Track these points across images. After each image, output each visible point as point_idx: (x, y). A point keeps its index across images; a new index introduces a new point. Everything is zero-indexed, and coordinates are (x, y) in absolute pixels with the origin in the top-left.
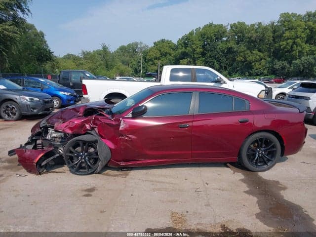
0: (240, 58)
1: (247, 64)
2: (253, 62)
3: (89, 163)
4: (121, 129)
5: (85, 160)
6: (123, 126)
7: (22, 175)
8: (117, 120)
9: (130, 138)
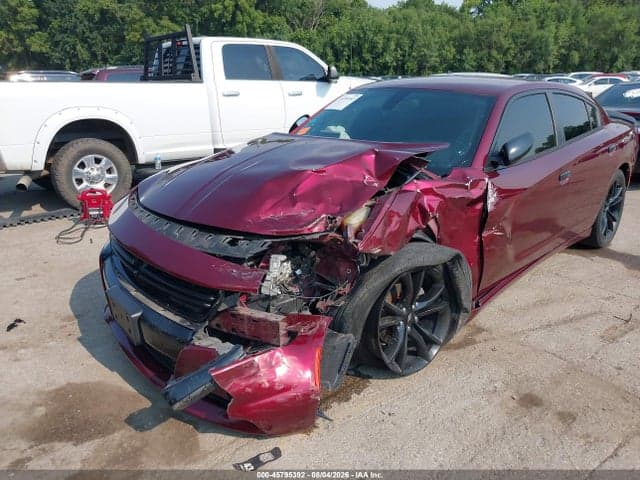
3: (427, 332)
4: (490, 208)
5: (414, 325)
6: (492, 199)
7: (261, 458)
8: (475, 185)
9: (502, 230)
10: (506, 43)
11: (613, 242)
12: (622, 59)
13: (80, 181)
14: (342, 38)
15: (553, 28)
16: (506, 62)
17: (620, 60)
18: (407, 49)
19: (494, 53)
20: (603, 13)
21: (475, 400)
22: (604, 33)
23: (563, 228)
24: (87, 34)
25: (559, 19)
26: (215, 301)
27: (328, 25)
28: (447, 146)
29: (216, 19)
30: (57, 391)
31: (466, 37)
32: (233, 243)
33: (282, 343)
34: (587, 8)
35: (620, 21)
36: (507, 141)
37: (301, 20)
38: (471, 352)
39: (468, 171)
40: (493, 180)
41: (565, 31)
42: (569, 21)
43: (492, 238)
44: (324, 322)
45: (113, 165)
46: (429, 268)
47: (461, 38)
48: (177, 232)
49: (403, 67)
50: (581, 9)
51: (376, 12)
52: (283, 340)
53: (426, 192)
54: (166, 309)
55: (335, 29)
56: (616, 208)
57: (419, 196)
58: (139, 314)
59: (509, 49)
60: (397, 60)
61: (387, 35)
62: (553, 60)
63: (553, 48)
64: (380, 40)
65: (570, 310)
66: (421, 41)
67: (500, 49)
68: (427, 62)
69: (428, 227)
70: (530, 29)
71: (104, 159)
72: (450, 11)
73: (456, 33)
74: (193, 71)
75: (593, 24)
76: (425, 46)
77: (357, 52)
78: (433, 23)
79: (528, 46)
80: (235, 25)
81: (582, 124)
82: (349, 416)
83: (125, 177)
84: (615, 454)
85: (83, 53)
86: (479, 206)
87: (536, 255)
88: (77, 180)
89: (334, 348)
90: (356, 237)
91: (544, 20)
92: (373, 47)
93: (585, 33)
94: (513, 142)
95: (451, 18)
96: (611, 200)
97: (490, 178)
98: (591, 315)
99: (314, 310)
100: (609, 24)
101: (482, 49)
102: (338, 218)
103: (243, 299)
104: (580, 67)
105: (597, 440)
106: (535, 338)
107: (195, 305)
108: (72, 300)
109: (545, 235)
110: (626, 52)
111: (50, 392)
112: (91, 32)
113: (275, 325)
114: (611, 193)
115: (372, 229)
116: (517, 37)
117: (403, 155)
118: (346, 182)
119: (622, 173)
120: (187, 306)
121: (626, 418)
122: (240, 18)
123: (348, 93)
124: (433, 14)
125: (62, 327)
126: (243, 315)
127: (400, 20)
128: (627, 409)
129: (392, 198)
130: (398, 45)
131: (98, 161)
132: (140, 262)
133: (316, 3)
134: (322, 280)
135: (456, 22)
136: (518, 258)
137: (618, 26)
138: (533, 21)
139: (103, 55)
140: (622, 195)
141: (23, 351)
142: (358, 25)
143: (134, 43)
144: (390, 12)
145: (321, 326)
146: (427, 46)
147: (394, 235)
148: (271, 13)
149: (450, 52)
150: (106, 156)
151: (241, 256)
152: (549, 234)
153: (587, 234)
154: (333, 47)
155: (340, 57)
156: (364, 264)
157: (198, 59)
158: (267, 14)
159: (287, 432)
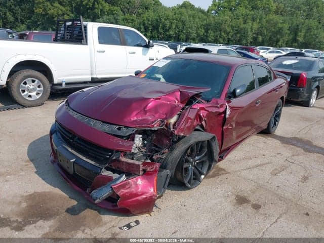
0: (39, 11)
1: (48, 18)
2: (56, 16)
3: (200, 169)
4: (227, 117)
5: (195, 166)
6: (228, 112)
7: (131, 224)
8: (222, 106)
9: (232, 126)
10: (228, 29)
11: (276, 131)
12: (281, 41)
13: (24, 91)
14: (149, 20)
15: (250, 24)
16: (228, 38)
17: (281, 42)
18: (181, 28)
19: (223, 34)
20: (273, 19)
21: (220, 200)
22: (274, 28)
23: (256, 125)
24: (13, 7)
25: (253, 20)
26: (111, 155)
27: (142, 13)
28: (210, 89)
29: (83, 5)
30: (30, 195)
31: (209, 25)
32: (119, 129)
33: (140, 174)
34: (266, 15)
35: (281, 23)
36: (235, 87)
37: (128, 10)
38: (217, 179)
39: (219, 100)
40: (229, 104)
41: (256, 26)
42: (258, 21)
43: (227, 129)
44: (157, 165)
45: (41, 84)
46: (203, 142)
47: (207, 25)
48: (92, 123)
49: (178, 37)
50: (264, 16)
51: (166, 9)
52: (141, 173)
53: (202, 109)
54: (87, 158)
55: (145, 16)
56: (277, 116)
57: (199, 111)
58: (74, 160)
59: (230, 32)
60: (176, 34)
61: (171, 20)
62: (250, 39)
63: (250, 34)
64: (168, 23)
65: (258, 162)
66: (188, 25)
67: (225, 32)
68: (191, 36)
69: (202, 124)
70: (240, 24)
71: (37, 81)
72: (202, 11)
73: (205, 22)
74: (83, 39)
75: (269, 23)
76: (189, 28)
77: (156, 28)
78: (194, 17)
79: (238, 32)
80: (94, 9)
81: (264, 76)
82: (167, 207)
83: (47, 90)
84: (276, 221)
85: (10, 17)
86: (223, 115)
87: (244, 137)
88: (22, 90)
89: (161, 176)
90: (173, 128)
91: (246, 19)
92: (164, 26)
93: (265, 28)
94: (238, 88)
95: (203, 15)
96: (276, 112)
97: (228, 103)
98: (267, 164)
99: (152, 160)
100: (276, 24)
101: (217, 32)
102: (166, 121)
103: (122, 154)
104: (262, 44)
105: (269, 216)
106: (244, 173)
107: (102, 157)
108: (28, 152)
109: (248, 128)
110: (284, 38)
111: (26, 196)
112: (15, 6)
113: (138, 166)
114: (276, 109)
115: (180, 125)
116: (233, 27)
117: (192, 93)
118: (168, 104)
119: (281, 100)
120: (98, 157)
121: (281, 207)
122: (97, 6)
123: (163, 59)
124: (194, 12)
125: (26, 165)
126: (123, 161)
127: (178, 14)
128: (281, 204)
129: (188, 110)
130: (177, 26)
131: (33, 81)
132: (74, 136)
133: (136, 1)
134: (156, 146)
135: (205, 17)
136: (238, 137)
137: (280, 26)
138: (241, 20)
139: (21, 19)
140: (281, 110)
141: (9, 177)
142: (157, 15)
143: (38, 14)
144: (173, 9)
145: (156, 167)
146: (191, 28)
147: (189, 128)
148: (113, 5)
149: (202, 32)
150: (38, 79)
151: (123, 135)
152: (250, 128)
153: (266, 127)
154: (144, 24)
155: (147, 30)
156: (175, 140)
157: (86, 33)
158: (111, 5)
159: (142, 213)
